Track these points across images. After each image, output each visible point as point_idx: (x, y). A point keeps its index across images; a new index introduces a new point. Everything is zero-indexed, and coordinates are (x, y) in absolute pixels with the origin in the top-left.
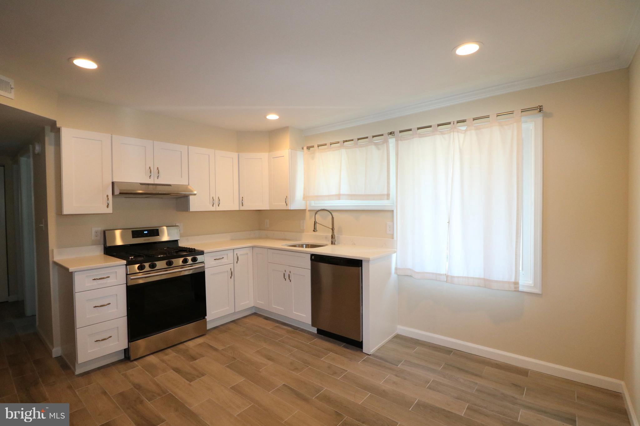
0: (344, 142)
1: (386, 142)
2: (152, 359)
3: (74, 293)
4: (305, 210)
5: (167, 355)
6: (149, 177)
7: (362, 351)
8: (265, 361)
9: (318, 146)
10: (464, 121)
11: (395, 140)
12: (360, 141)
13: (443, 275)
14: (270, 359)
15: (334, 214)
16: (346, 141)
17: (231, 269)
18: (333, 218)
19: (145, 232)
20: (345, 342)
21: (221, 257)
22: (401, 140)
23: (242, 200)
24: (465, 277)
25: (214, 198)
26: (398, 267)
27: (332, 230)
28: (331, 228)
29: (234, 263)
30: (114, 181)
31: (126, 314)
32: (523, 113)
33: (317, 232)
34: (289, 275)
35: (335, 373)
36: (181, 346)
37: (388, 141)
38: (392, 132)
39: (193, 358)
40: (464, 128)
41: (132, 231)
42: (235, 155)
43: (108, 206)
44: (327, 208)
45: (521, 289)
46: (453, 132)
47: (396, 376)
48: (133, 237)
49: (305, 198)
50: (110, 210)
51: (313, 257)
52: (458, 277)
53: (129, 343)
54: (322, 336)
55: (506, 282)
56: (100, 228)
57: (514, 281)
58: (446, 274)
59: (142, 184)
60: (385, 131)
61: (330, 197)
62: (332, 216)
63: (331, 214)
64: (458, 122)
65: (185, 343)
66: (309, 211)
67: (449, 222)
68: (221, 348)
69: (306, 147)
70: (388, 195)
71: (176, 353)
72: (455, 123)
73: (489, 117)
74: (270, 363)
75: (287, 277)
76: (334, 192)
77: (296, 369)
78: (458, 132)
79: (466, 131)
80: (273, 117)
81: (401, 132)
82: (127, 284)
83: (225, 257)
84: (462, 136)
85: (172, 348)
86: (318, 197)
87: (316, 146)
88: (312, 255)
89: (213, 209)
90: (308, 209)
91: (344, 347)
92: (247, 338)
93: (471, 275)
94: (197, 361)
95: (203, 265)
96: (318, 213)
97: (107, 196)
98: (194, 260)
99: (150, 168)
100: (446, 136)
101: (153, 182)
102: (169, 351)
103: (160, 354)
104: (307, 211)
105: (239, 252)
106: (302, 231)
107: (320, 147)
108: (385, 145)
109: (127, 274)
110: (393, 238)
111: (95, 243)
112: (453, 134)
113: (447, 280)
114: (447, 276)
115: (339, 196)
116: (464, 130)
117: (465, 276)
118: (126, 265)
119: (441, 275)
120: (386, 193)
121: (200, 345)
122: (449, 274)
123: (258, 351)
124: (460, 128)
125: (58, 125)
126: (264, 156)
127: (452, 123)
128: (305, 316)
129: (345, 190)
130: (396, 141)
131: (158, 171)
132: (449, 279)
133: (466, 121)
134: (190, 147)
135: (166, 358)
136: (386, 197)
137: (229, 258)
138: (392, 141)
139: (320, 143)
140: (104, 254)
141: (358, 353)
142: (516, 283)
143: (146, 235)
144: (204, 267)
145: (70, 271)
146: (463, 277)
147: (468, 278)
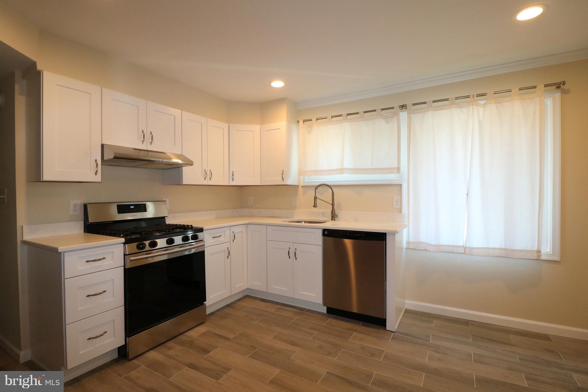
0: (348, 115)
1: (397, 114)
2: (154, 355)
3: (63, 279)
4: (298, 186)
5: (170, 349)
6: (141, 143)
7: (385, 329)
8: (290, 347)
9: (317, 120)
10: (484, 95)
11: (406, 113)
12: (366, 114)
13: (461, 246)
14: (293, 344)
15: (334, 189)
16: (351, 114)
17: (228, 248)
18: (333, 193)
19: (131, 207)
20: (362, 321)
21: (219, 235)
22: (413, 113)
23: (233, 175)
24: (486, 248)
25: (206, 171)
26: (410, 241)
27: (333, 206)
28: (331, 203)
29: (230, 242)
30: (104, 143)
31: (123, 304)
32: (547, 88)
33: (317, 208)
34: (295, 252)
35: (373, 355)
36: (182, 337)
37: (399, 115)
38: (404, 105)
39: (205, 351)
40: (482, 102)
41: (118, 206)
42: (225, 126)
43: (96, 173)
44: (328, 183)
45: (543, 257)
46: (473, 105)
47: (436, 352)
48: (119, 212)
49: (301, 173)
50: (98, 178)
51: (326, 233)
52: (478, 248)
53: (127, 339)
54: (334, 316)
55: (529, 250)
56: (80, 201)
57: (537, 249)
58: (464, 246)
59: (135, 149)
60: (397, 105)
61: (330, 172)
62: (332, 191)
63: (332, 189)
64: (478, 95)
65: (185, 334)
66: (303, 186)
67: (467, 194)
68: (231, 336)
69: (302, 121)
70: (399, 169)
71: (180, 346)
72: (475, 96)
73: (511, 91)
74: (298, 349)
75: (292, 255)
76: (336, 165)
77: (329, 354)
78: (477, 105)
79: (485, 104)
80: (278, 84)
81: (414, 105)
82: (124, 266)
83: (223, 235)
84: (481, 109)
85: (173, 340)
86: (316, 172)
87: (314, 119)
88: (324, 230)
89: (205, 183)
90: (302, 184)
91: (363, 325)
92: (255, 323)
93: (491, 245)
94: (211, 353)
95: (203, 243)
96: (319, 188)
97: (96, 161)
98: (195, 237)
99: (143, 131)
100: (464, 109)
101: (146, 149)
102: (171, 344)
103: (161, 348)
104: (300, 187)
105: (236, 230)
106: (294, 208)
107: (318, 121)
108: (395, 117)
109: (125, 255)
110: (401, 212)
111: (72, 219)
112: (473, 107)
113: (464, 252)
114: (465, 248)
115: (341, 171)
116: (483, 104)
117: (484, 246)
118: (125, 244)
119: (459, 247)
120: (396, 166)
121: (204, 334)
122: (468, 245)
123: (275, 337)
124: (479, 102)
125: (39, 67)
126: (256, 128)
127: (471, 97)
128: (315, 295)
129: (348, 164)
130: (408, 114)
131: (152, 136)
132: (466, 250)
133: (486, 95)
134: (183, 111)
135: (171, 352)
136: (396, 170)
137: (226, 236)
138: (404, 115)
139: (318, 117)
140: (85, 232)
141: (381, 331)
142: (539, 252)
143: (133, 211)
144: (204, 245)
145: (59, 251)
146: (482, 248)
147: (488, 248)
